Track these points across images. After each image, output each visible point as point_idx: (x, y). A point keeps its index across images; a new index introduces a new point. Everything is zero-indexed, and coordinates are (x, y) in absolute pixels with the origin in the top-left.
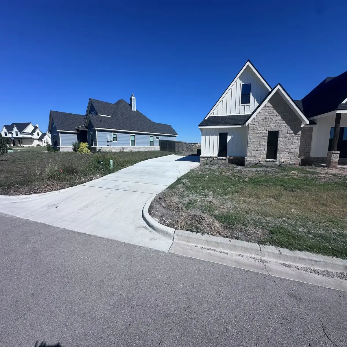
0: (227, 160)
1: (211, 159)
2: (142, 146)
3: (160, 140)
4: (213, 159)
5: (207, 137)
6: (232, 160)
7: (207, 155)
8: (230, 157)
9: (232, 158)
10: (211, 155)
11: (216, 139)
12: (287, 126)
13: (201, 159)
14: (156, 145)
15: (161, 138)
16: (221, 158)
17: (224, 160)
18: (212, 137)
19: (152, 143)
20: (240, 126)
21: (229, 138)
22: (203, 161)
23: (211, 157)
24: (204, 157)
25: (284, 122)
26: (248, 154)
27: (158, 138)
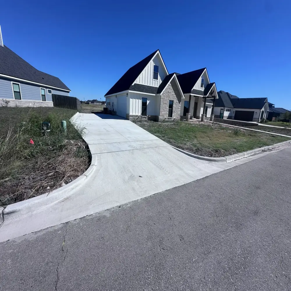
0: (147, 118)
1: (137, 117)
2: (32, 101)
3: (53, 95)
4: (139, 117)
5: (134, 100)
6: (150, 118)
7: (134, 114)
8: (149, 116)
9: (150, 116)
10: (137, 114)
11: (140, 101)
12: (177, 99)
13: (130, 117)
14: (49, 100)
15: (54, 92)
16: (143, 116)
17: (145, 118)
18: (137, 100)
19: (44, 98)
20: (155, 95)
21: (148, 102)
22: (131, 119)
23: (137, 116)
24: (133, 116)
25: (175, 96)
26: (160, 114)
27: (50, 92)
